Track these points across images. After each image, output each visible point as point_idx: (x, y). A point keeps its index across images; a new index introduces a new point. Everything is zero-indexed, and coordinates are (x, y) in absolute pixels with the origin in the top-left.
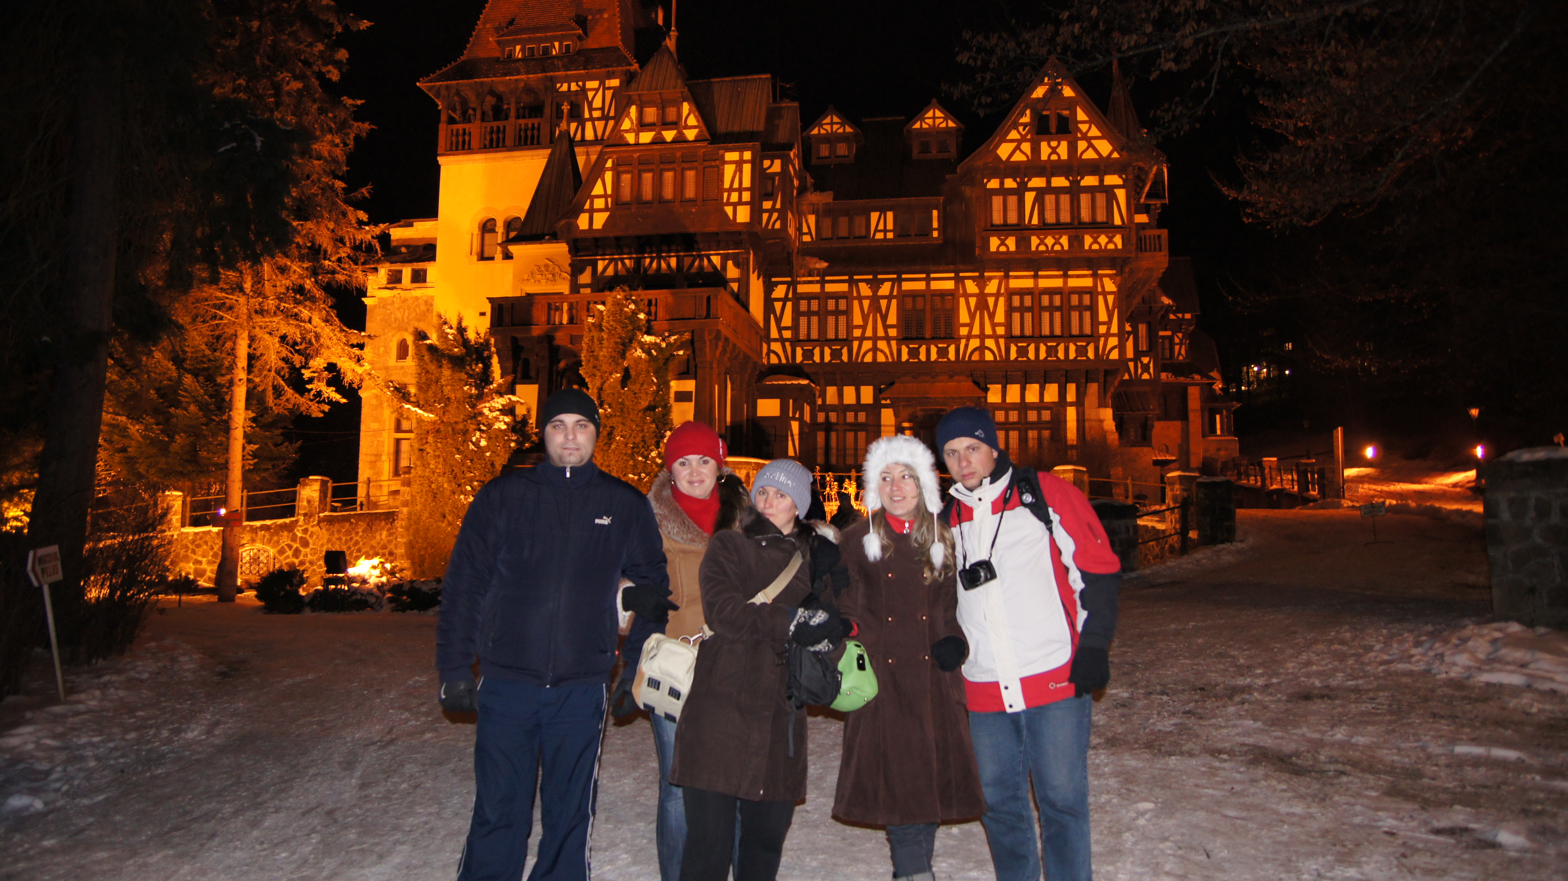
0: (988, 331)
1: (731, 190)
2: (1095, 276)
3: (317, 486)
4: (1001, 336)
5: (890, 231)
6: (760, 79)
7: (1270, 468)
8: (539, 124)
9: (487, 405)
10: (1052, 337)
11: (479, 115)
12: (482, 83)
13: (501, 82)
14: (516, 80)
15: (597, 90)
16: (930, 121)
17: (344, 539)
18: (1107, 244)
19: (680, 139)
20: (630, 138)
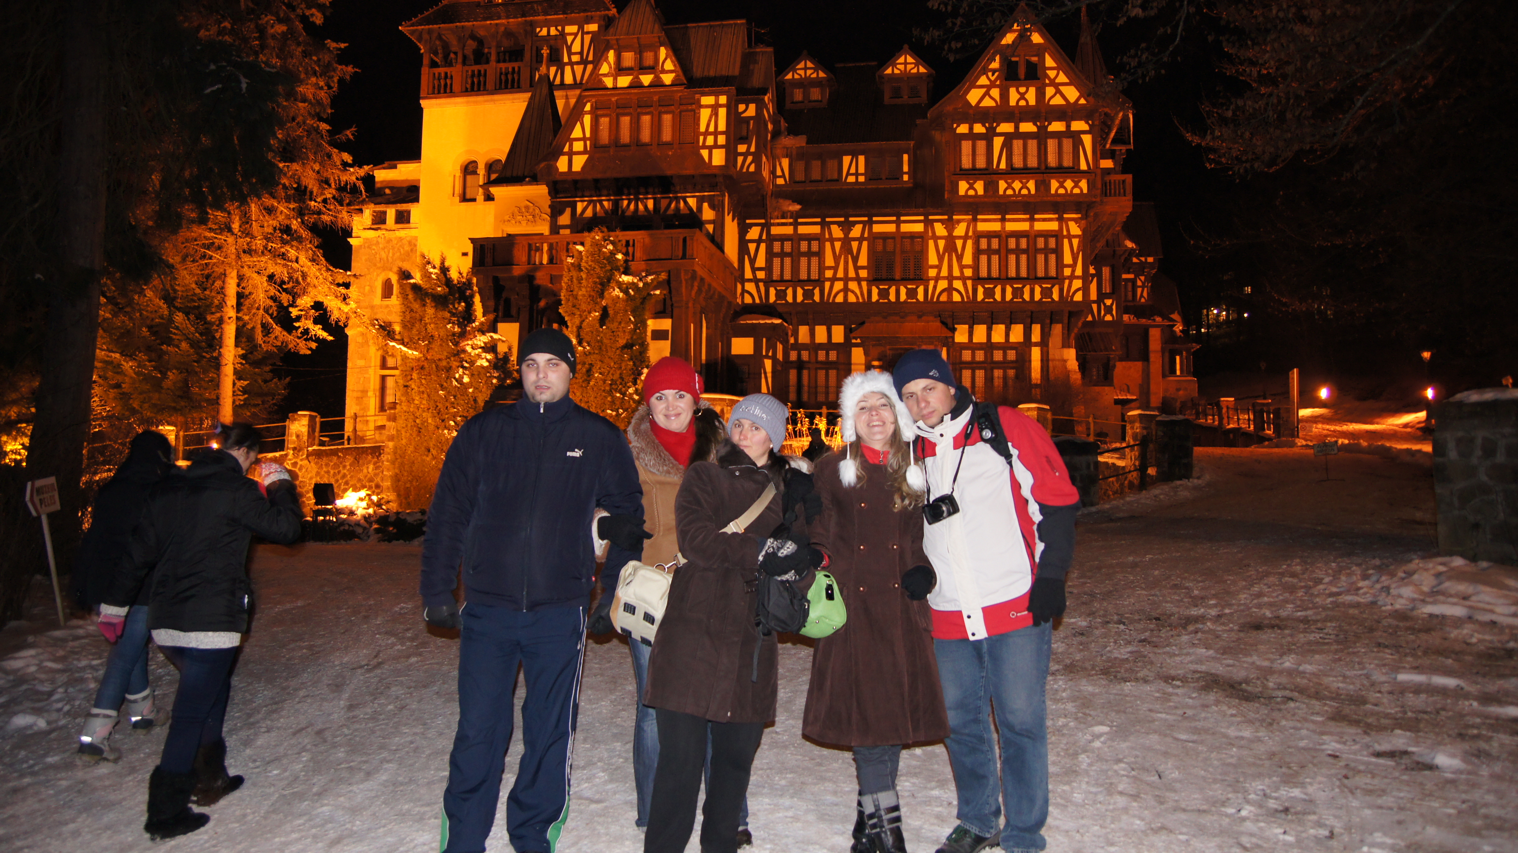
0: (956, 272)
1: (707, 133)
2: (1060, 219)
3: (305, 421)
4: (969, 278)
5: (862, 174)
6: (736, 24)
7: (1228, 408)
8: (519, 68)
9: (470, 342)
10: (1018, 279)
11: (460, 59)
12: (463, 27)
13: (482, 26)
14: (497, 24)
15: (576, 35)
16: (901, 67)
17: (332, 472)
18: (1073, 188)
19: (657, 84)
20: (609, 82)
